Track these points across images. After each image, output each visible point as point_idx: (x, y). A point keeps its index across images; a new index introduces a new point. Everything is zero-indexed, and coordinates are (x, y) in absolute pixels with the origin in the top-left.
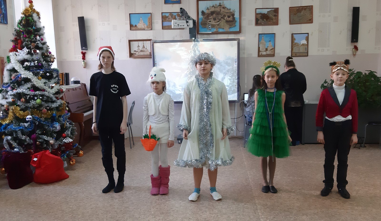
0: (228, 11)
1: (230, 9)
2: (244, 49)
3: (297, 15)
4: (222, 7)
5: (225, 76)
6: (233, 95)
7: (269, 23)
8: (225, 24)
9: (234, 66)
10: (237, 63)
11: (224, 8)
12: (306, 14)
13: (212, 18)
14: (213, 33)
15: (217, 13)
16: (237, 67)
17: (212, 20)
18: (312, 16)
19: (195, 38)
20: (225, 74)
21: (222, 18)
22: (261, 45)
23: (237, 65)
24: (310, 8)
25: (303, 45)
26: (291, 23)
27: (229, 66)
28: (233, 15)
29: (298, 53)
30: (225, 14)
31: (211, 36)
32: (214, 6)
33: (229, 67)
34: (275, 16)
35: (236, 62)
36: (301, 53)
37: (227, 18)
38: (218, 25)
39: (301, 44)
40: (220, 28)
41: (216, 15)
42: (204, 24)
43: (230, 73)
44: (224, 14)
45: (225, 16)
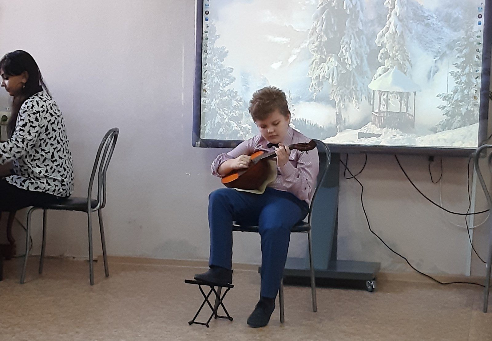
5: (439, 64)
6: (463, 130)
9: (474, 31)
10: (482, 20)
16: (481, 34)
20: (441, 56)
23: (482, 27)
27: (455, 30)
33: (456, 33)
35: (480, 16)
43: (458, 55)
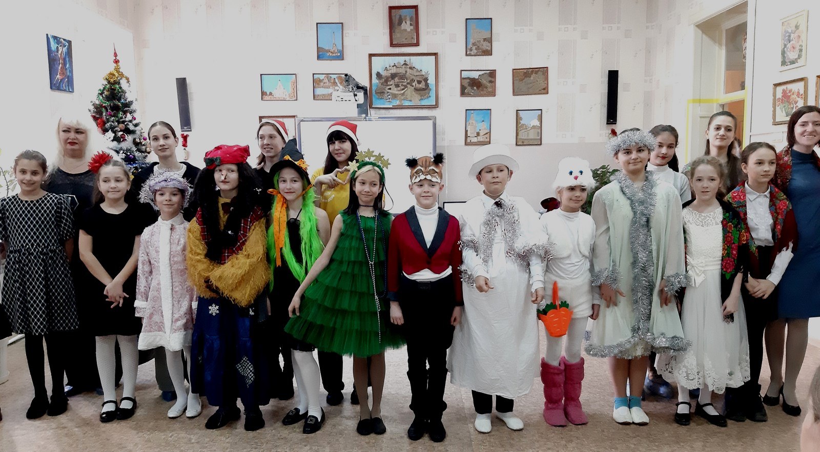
0: (418, 74)
1: (421, 70)
2: (444, 133)
3: (524, 81)
4: (408, 67)
7: (482, 92)
8: (414, 93)
11: (411, 68)
12: (538, 80)
13: (393, 85)
14: (394, 108)
15: (400, 76)
17: (393, 87)
18: (546, 82)
19: (367, 115)
21: (408, 83)
22: (469, 126)
24: (544, 71)
25: (534, 127)
26: (515, 93)
28: (426, 80)
29: (526, 139)
30: (414, 78)
31: (392, 111)
32: (395, 66)
34: (491, 82)
36: (531, 139)
37: (417, 84)
38: (403, 94)
39: (531, 126)
40: (406, 99)
41: (399, 80)
42: (381, 93)
44: (411, 78)
45: (413, 81)
